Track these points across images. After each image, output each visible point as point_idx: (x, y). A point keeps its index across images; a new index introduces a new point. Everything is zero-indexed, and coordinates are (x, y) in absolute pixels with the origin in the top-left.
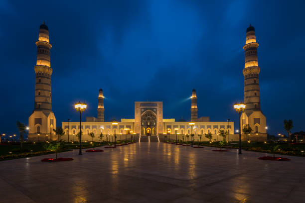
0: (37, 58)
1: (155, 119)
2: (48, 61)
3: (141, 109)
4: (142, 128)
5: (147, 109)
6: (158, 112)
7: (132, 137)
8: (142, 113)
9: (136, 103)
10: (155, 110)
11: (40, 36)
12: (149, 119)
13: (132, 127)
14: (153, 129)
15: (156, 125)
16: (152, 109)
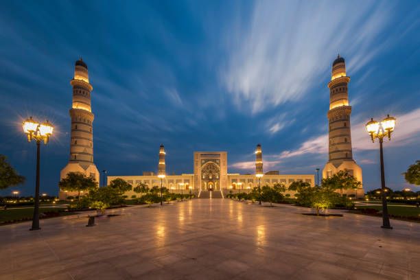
0: (73, 100)
1: (218, 171)
2: (88, 104)
3: (202, 160)
4: (203, 182)
5: (209, 160)
6: (221, 164)
7: (190, 192)
8: (202, 164)
9: (195, 153)
10: (218, 161)
11: (76, 75)
12: (211, 172)
13: (191, 181)
14: (216, 183)
15: (219, 179)
16: (214, 161)
